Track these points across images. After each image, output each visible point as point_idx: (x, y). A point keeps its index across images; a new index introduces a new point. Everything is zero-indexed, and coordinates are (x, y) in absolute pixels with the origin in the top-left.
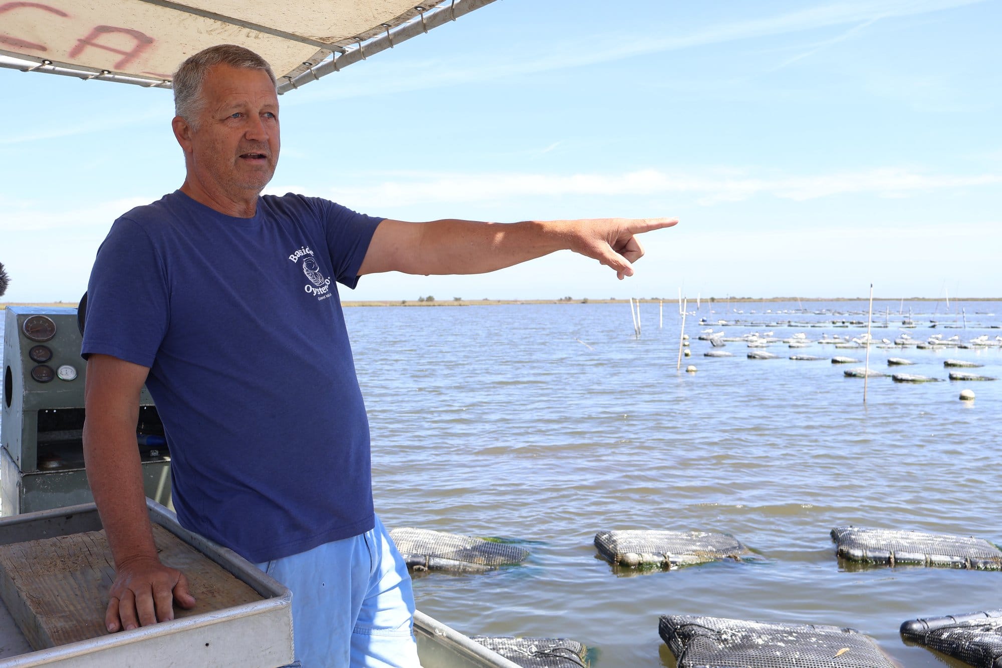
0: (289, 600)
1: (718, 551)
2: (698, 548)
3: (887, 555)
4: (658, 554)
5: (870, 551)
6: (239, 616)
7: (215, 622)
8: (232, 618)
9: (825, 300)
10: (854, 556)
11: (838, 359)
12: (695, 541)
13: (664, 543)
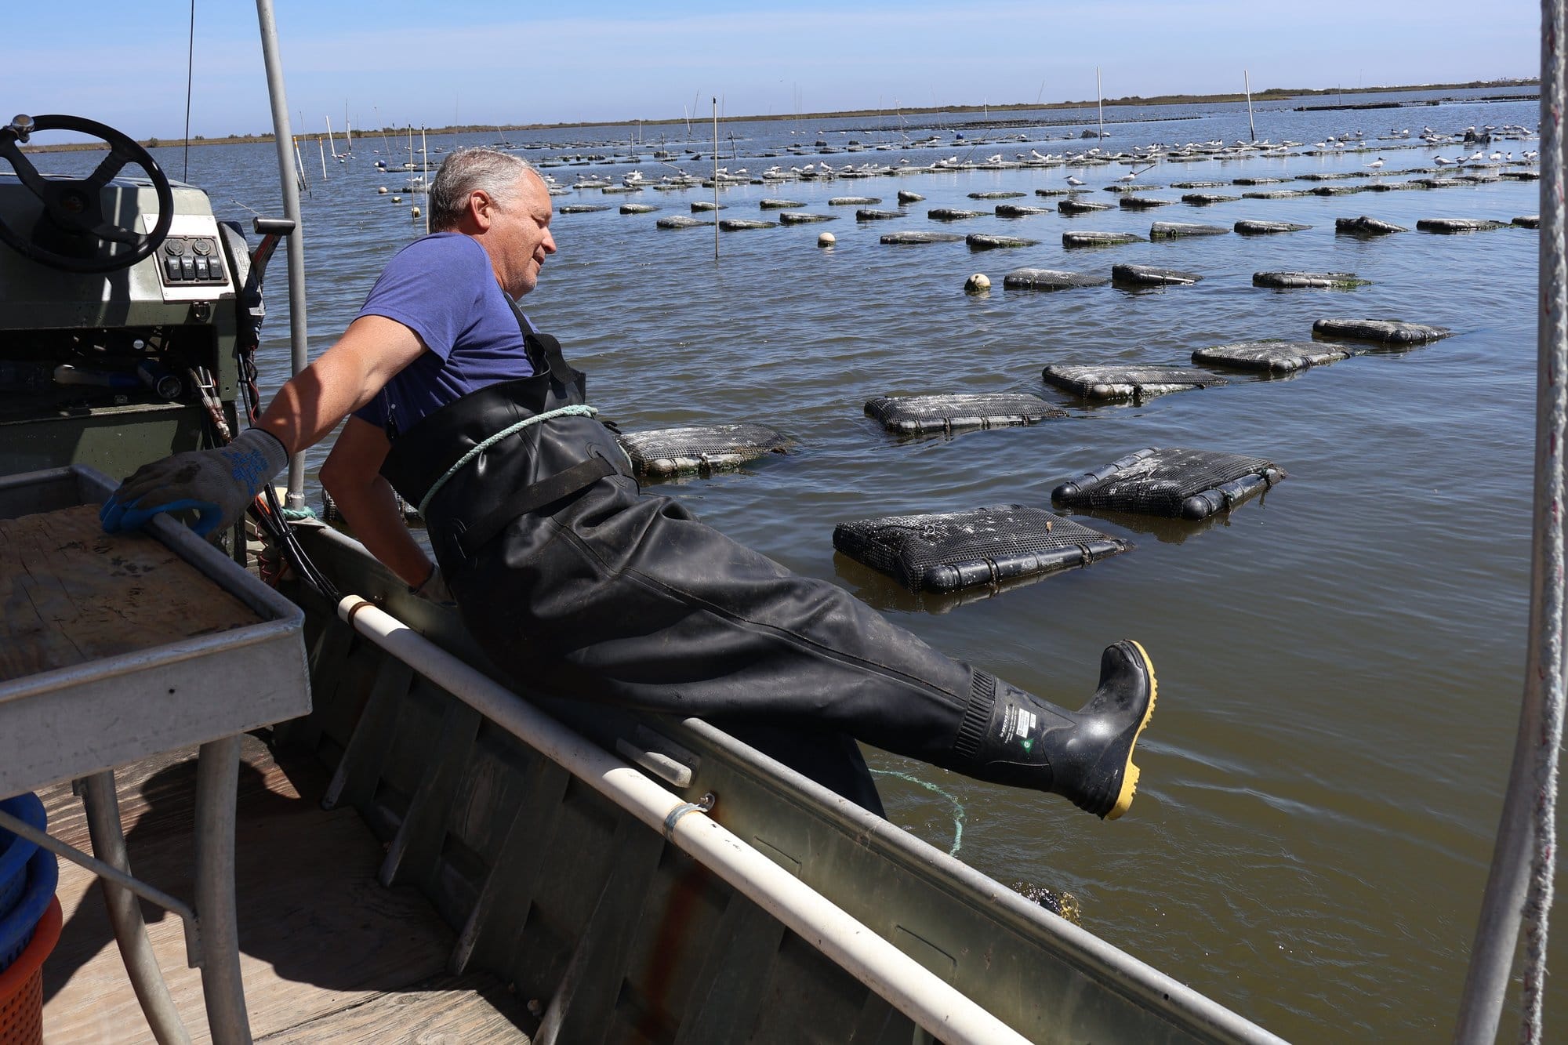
0: (297, 623)
1: (759, 446)
2: (736, 444)
3: (942, 423)
4: (691, 456)
5: (923, 421)
6: (219, 649)
7: (181, 658)
8: (207, 653)
9: (519, 128)
10: (907, 429)
11: (630, 206)
12: (728, 436)
13: (693, 442)
